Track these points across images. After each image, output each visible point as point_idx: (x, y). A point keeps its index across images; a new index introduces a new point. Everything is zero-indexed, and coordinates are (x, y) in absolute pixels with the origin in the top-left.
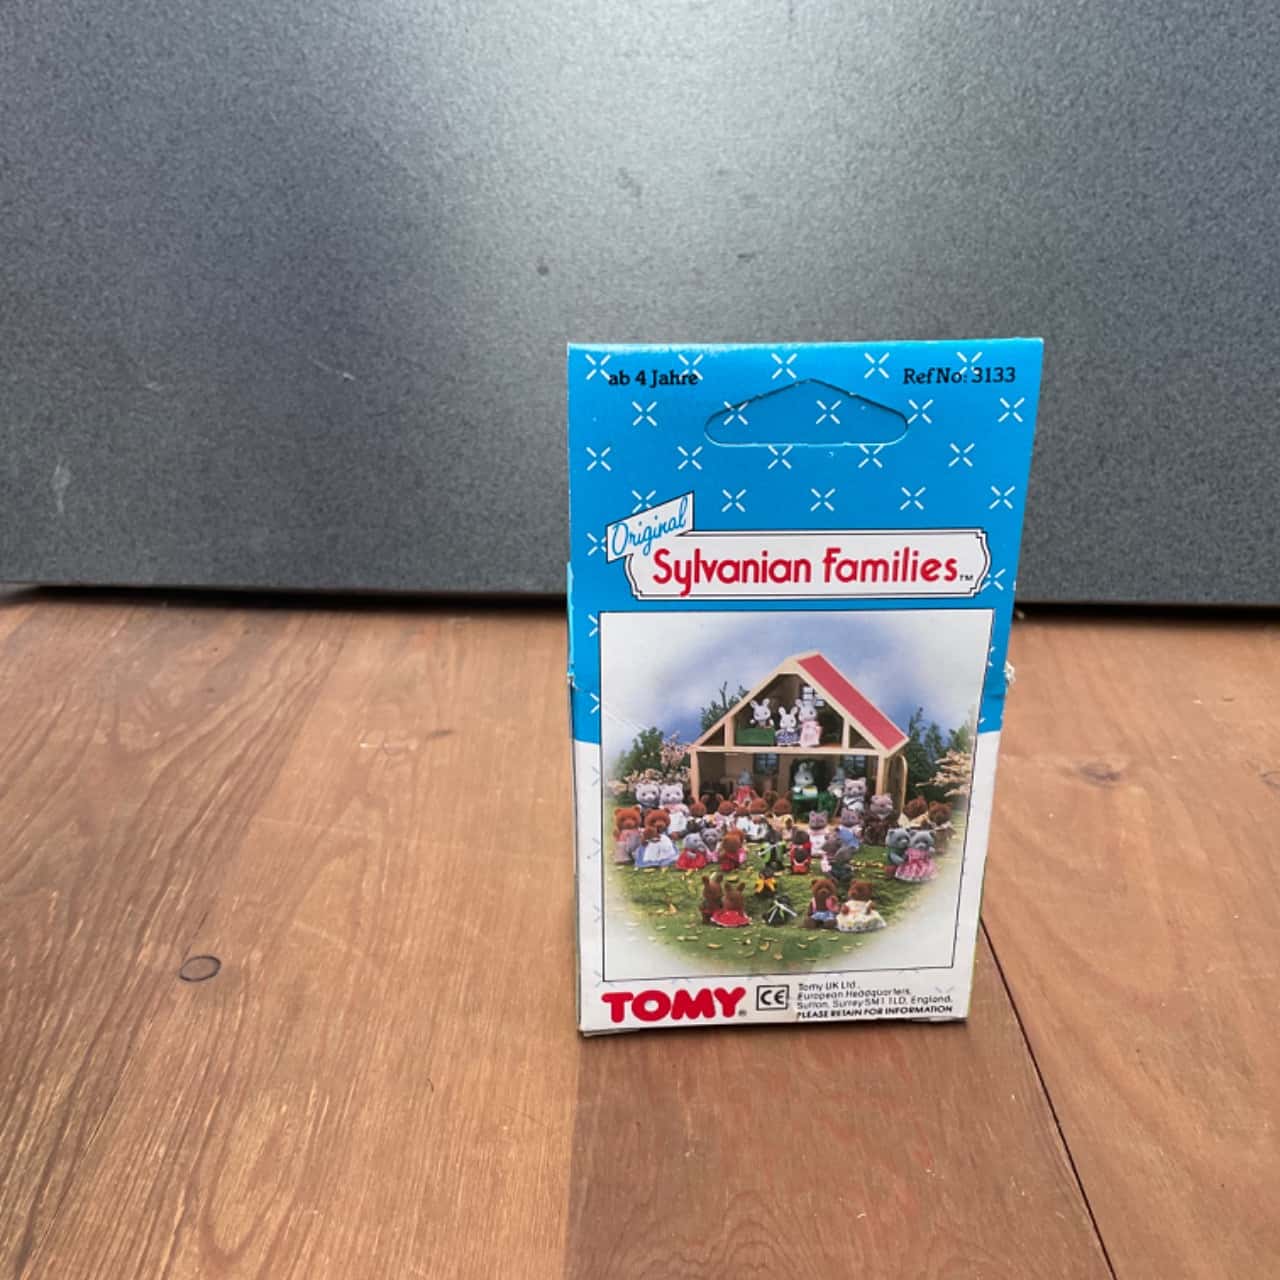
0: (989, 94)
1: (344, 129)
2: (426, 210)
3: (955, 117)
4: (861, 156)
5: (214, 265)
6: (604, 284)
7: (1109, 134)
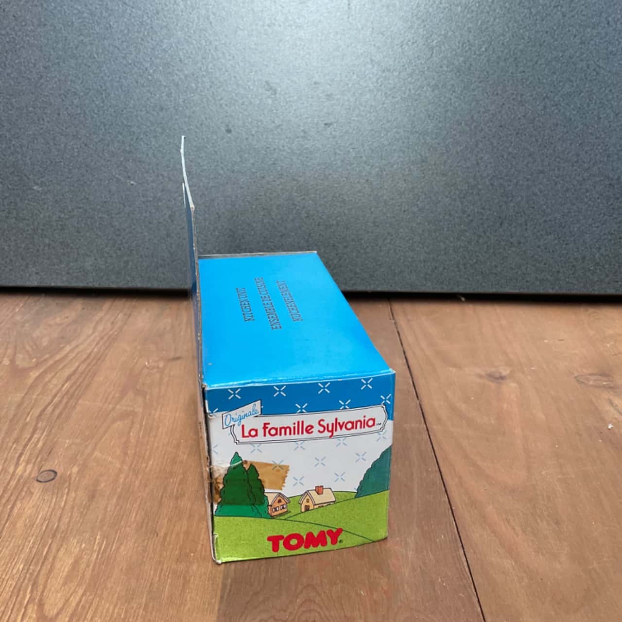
0: (446, 45)
1: (130, 62)
2: (171, 101)
3: (430, 56)
4: (384, 75)
5: (66, 128)
6: (259, 138)
7: (504, 64)
